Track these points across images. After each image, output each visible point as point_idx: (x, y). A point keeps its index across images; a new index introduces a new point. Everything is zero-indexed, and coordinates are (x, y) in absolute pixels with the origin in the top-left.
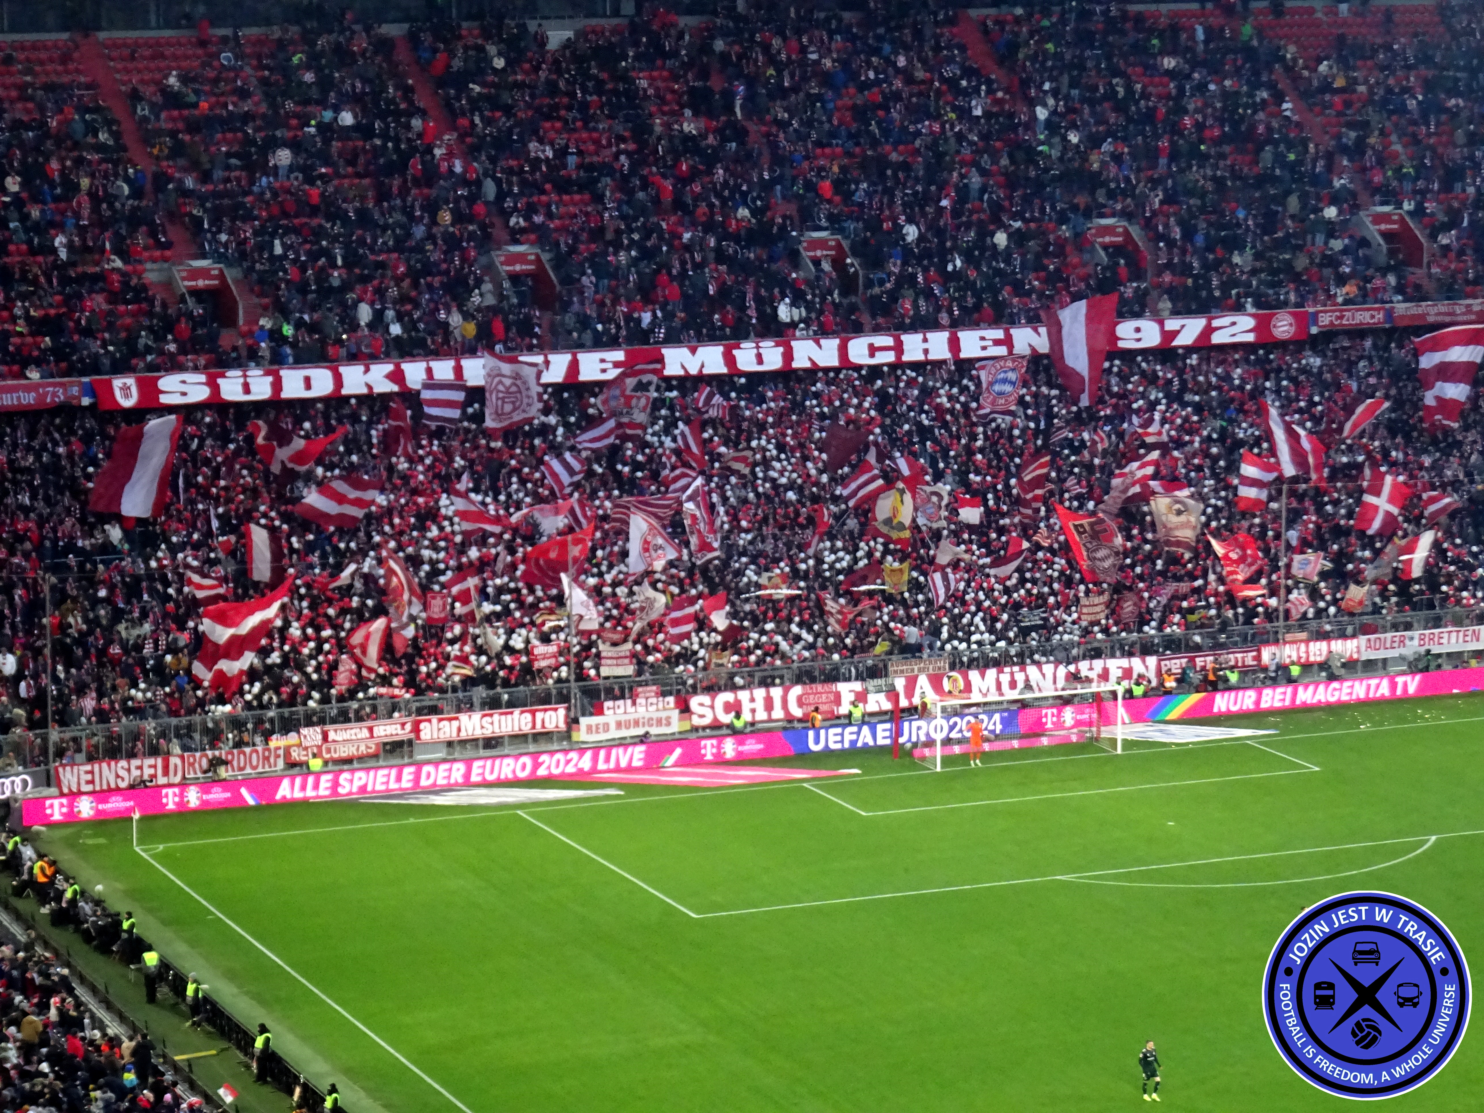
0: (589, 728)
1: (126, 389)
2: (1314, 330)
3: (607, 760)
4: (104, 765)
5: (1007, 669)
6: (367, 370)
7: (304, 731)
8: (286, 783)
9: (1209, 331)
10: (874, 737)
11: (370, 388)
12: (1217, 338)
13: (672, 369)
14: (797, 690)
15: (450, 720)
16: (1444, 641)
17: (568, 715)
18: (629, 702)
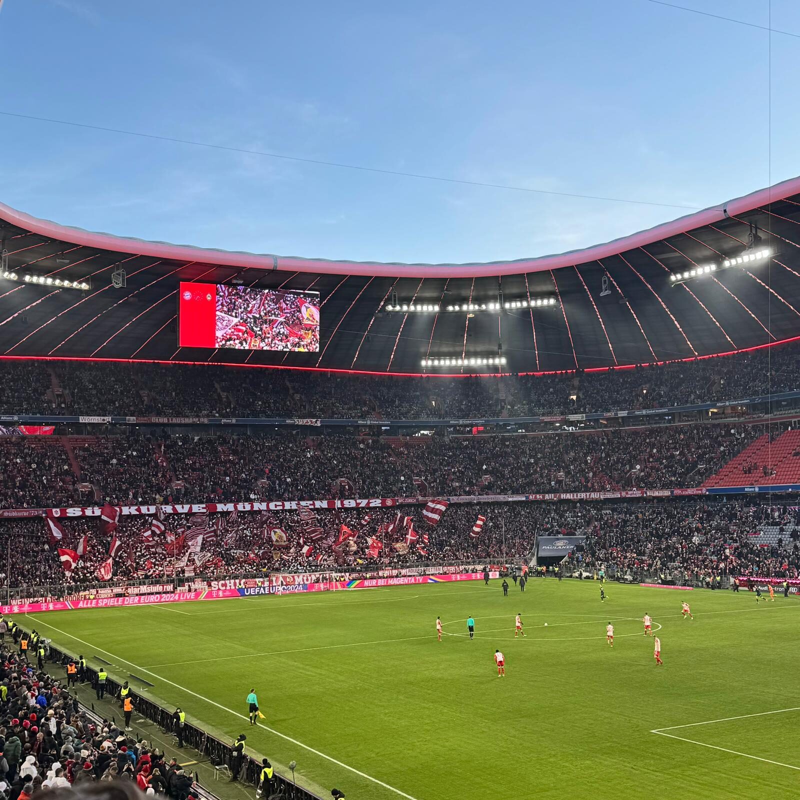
0: (179, 589)
1: (56, 512)
2: (397, 504)
3: (183, 596)
4: (26, 599)
6: (130, 508)
7: (91, 590)
8: (81, 602)
9: (369, 503)
10: (265, 591)
11: (130, 513)
12: (371, 505)
13: (219, 509)
14: (244, 580)
15: (137, 587)
16: (431, 570)
17: (174, 586)
18: (193, 583)
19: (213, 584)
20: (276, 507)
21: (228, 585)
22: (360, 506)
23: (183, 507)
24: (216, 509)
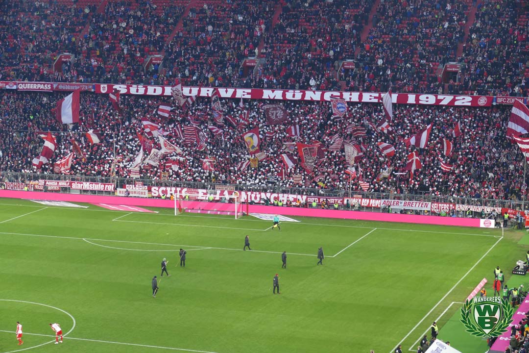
0: (120, 192)
1: (104, 88)
2: (494, 104)
5: (254, 193)
7: (40, 181)
9: (454, 100)
12: (456, 103)
13: (265, 96)
14: (185, 190)
15: (80, 183)
16: (414, 205)
17: (114, 187)
18: (133, 186)
19: (153, 189)
20: (331, 98)
21: (169, 192)
22: (442, 103)
23: (226, 91)
24: (263, 95)
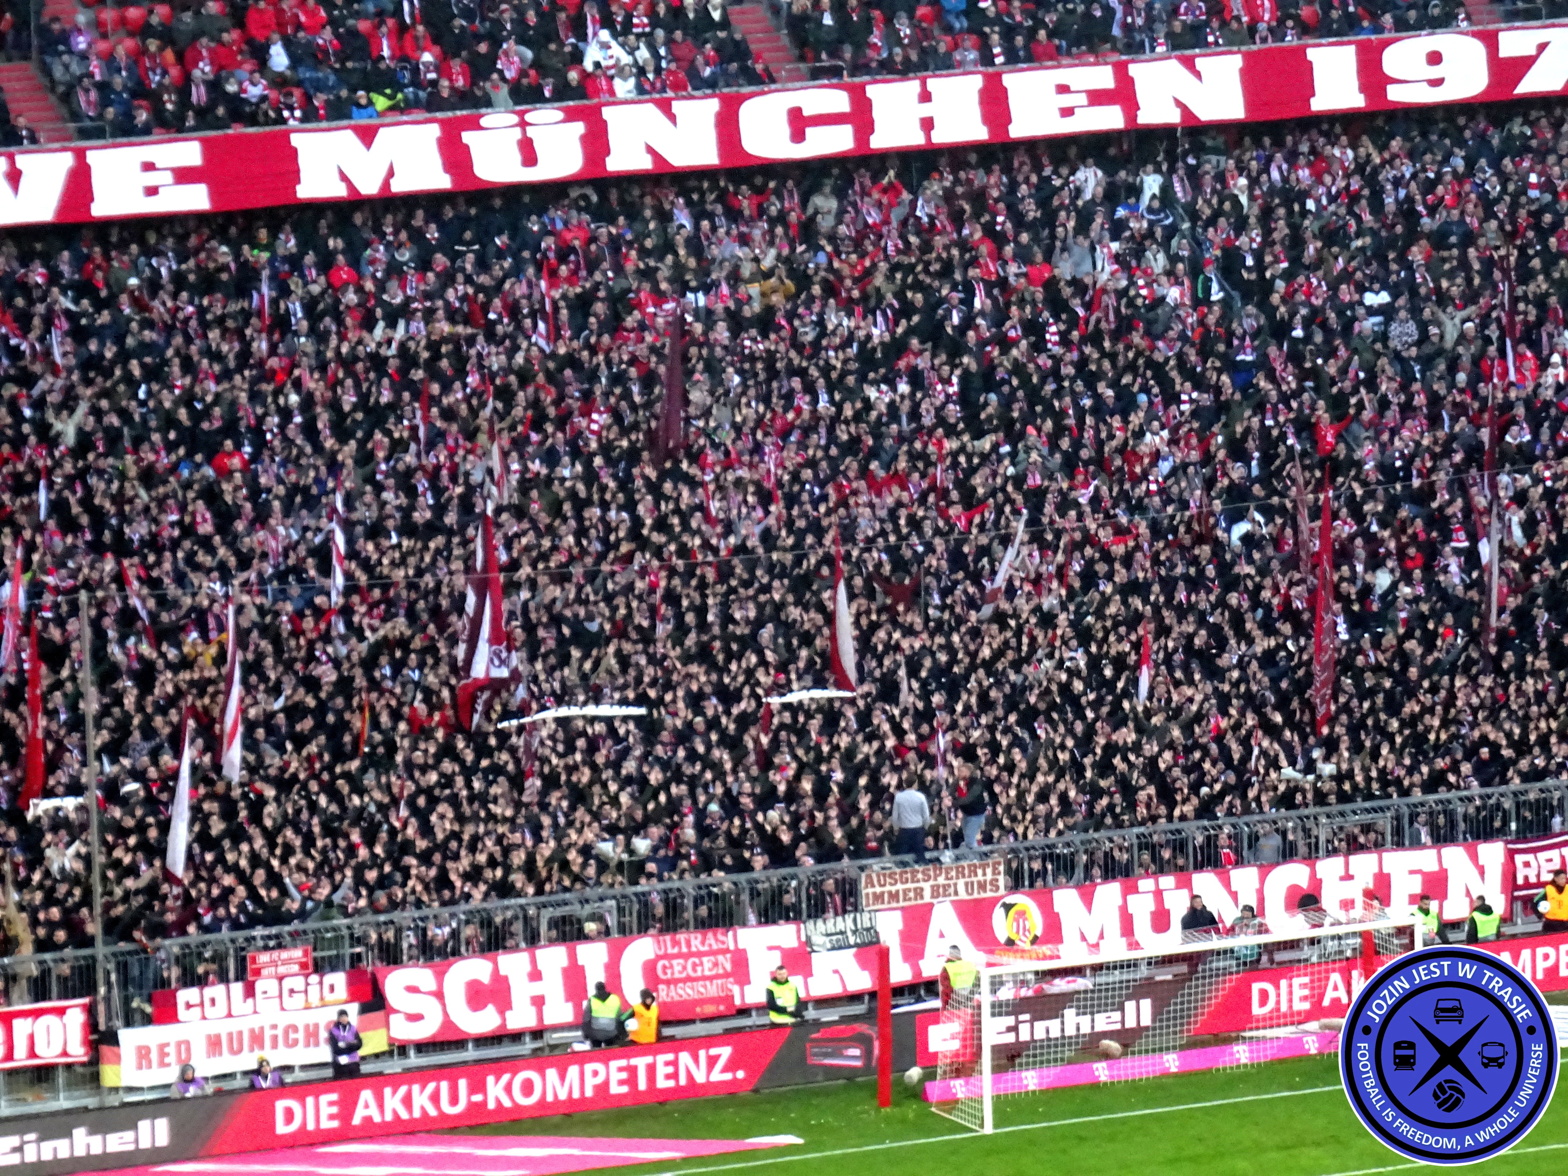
13: (317, 182)
14: (642, 948)
17: (91, 1025)
18: (237, 988)
19: (394, 983)
20: (798, 136)
21: (520, 988)
22: (1528, 85)
23: (14, 177)
24: (294, 176)
